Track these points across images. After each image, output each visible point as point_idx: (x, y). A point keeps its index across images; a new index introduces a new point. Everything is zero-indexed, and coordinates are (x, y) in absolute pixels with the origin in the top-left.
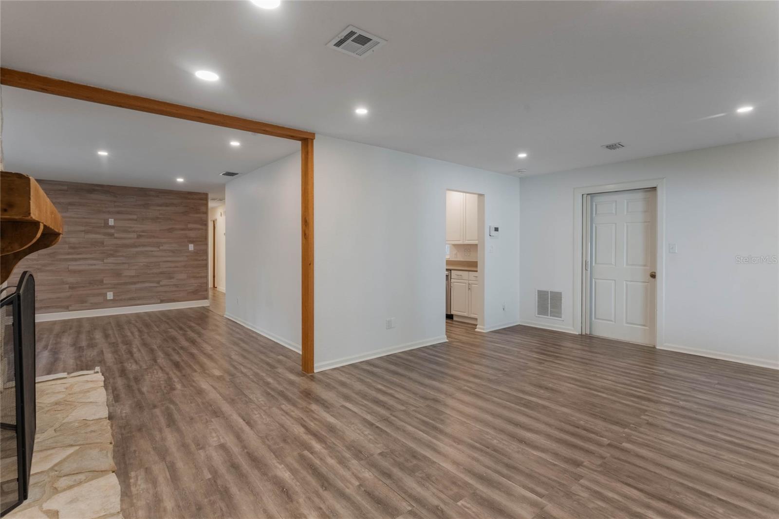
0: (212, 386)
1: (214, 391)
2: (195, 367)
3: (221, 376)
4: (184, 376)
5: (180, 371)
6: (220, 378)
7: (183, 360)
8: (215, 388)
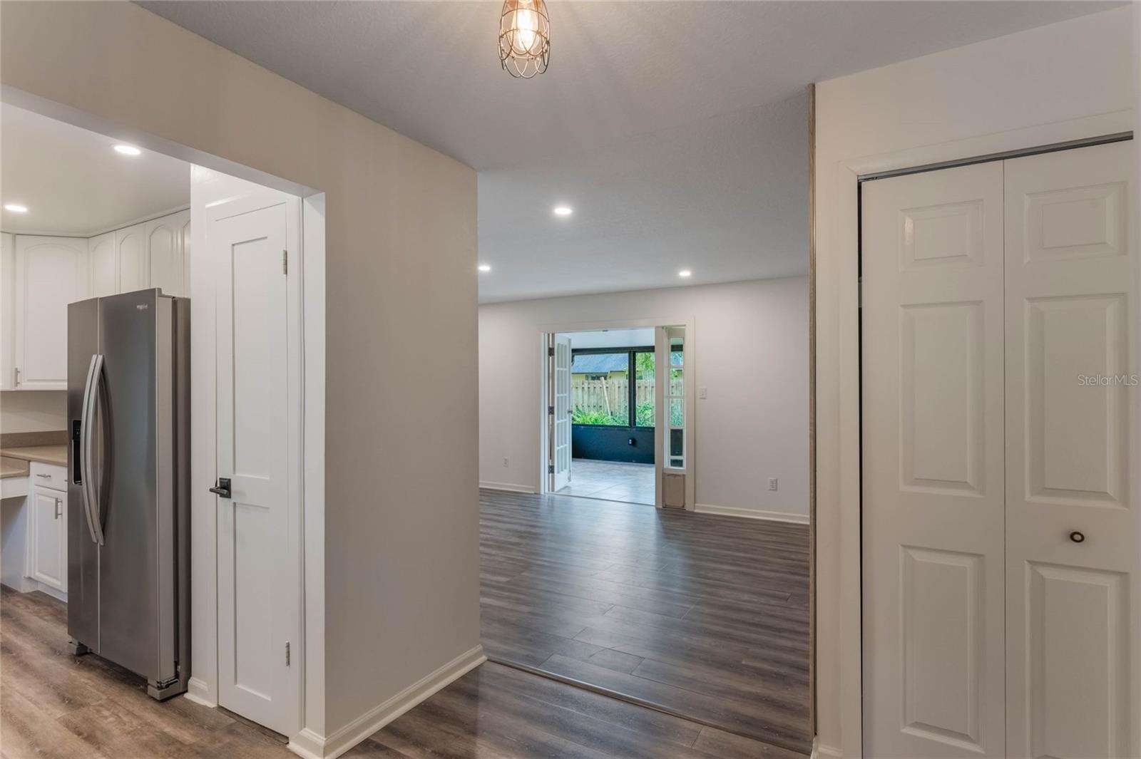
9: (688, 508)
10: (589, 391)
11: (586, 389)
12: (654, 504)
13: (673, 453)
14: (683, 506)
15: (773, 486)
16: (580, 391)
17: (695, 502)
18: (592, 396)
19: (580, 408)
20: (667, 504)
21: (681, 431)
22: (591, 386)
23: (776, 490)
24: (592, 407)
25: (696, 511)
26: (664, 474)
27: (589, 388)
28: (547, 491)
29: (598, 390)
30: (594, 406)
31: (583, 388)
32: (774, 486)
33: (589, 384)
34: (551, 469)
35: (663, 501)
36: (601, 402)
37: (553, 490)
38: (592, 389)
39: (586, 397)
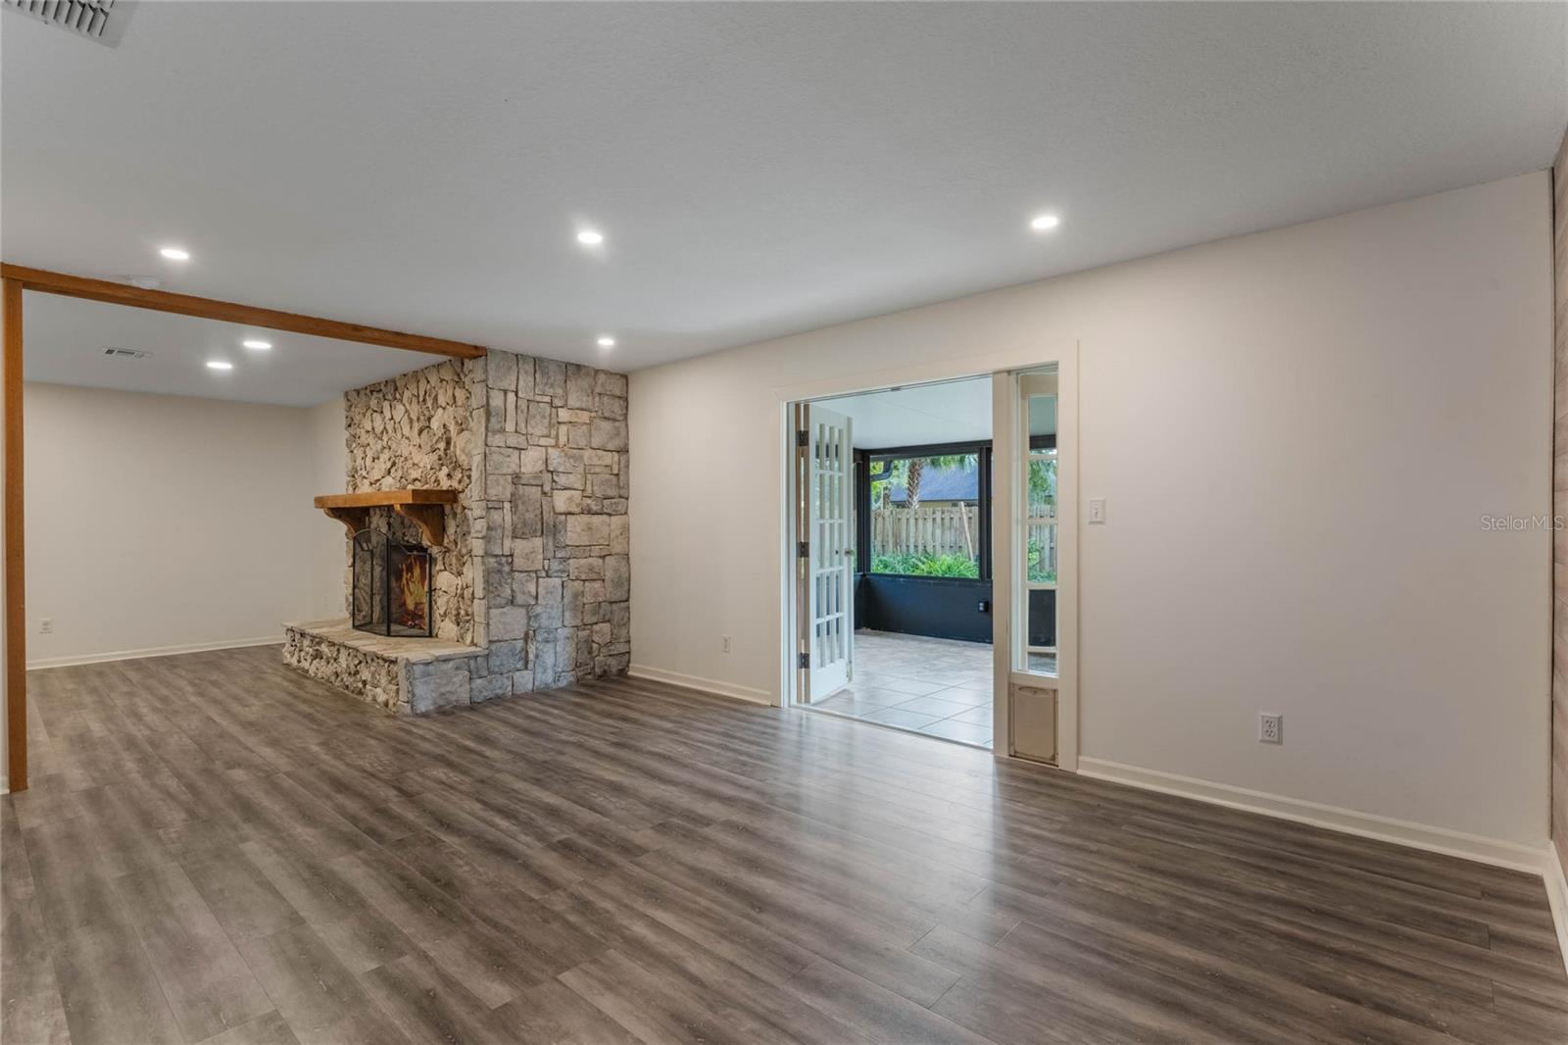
0: (253, 752)
1: (250, 745)
2: (291, 781)
3: (230, 768)
4: (312, 765)
5: (324, 772)
6: (235, 764)
7: (328, 797)
8: (246, 748)
9: (1065, 763)
10: (943, 524)
11: (939, 520)
12: (992, 747)
13: (1033, 641)
14: (1054, 758)
15: (1269, 733)
16: (929, 523)
17: (1079, 753)
18: (947, 532)
19: (930, 549)
20: (1018, 750)
21: (1051, 594)
22: (947, 517)
23: (1279, 742)
24: (947, 547)
25: (1080, 772)
26: (1011, 685)
27: (942, 519)
28: (794, 701)
29: (956, 523)
30: (951, 547)
31: (934, 519)
32: (1275, 732)
33: (943, 513)
34: (804, 661)
35: (1010, 744)
36: (961, 541)
37: (807, 700)
38: (947, 520)
39: (938, 532)
